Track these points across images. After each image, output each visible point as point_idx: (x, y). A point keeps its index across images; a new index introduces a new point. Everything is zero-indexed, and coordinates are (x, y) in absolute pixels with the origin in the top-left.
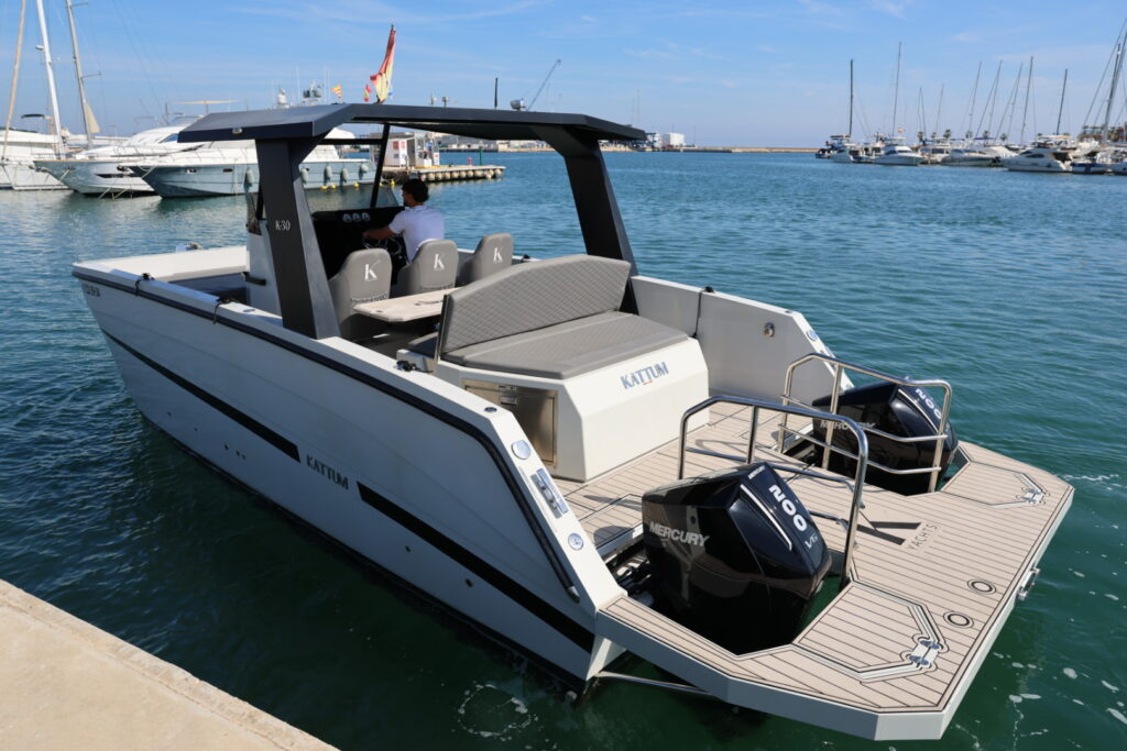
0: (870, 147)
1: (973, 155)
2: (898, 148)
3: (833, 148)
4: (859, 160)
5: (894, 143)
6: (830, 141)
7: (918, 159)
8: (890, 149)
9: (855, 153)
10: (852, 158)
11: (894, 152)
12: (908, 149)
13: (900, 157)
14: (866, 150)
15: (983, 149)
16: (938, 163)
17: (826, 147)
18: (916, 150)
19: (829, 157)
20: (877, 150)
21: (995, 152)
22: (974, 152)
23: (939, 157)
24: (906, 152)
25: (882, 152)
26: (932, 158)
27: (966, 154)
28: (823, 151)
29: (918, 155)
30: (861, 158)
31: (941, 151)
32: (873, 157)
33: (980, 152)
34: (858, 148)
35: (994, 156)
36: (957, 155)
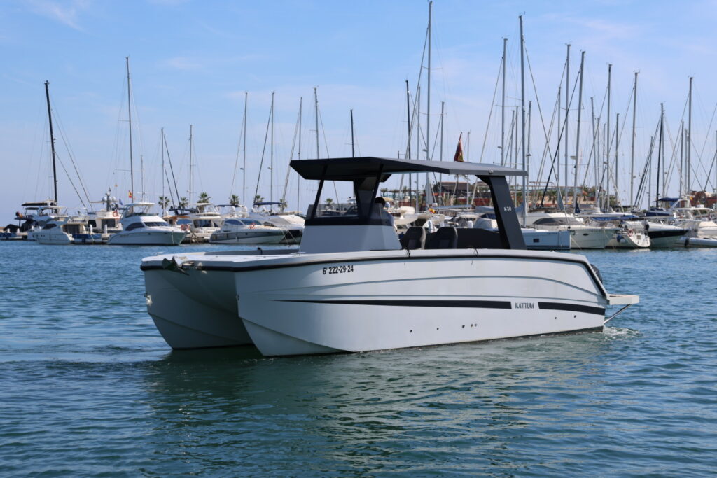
0: (98, 218)
1: (257, 227)
2: (144, 219)
3: (30, 221)
4: (83, 240)
5: (136, 210)
6: (23, 212)
7: (176, 234)
8: (132, 220)
9: (73, 229)
10: (70, 237)
11: (140, 225)
12: (161, 220)
13: (149, 233)
14: (93, 223)
15: (270, 219)
16: (206, 242)
17: (16, 223)
18: (171, 222)
19: (25, 238)
20: (111, 223)
21: (287, 222)
22: (258, 223)
23: (206, 233)
24: (158, 224)
25: (119, 227)
26: (198, 235)
27: (247, 227)
28: (13, 228)
29: (177, 229)
30: (86, 236)
31: (207, 224)
32: (107, 235)
33: (266, 224)
34: (78, 220)
35: (286, 228)
36: (234, 229)
